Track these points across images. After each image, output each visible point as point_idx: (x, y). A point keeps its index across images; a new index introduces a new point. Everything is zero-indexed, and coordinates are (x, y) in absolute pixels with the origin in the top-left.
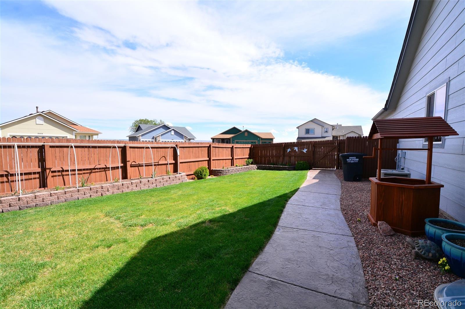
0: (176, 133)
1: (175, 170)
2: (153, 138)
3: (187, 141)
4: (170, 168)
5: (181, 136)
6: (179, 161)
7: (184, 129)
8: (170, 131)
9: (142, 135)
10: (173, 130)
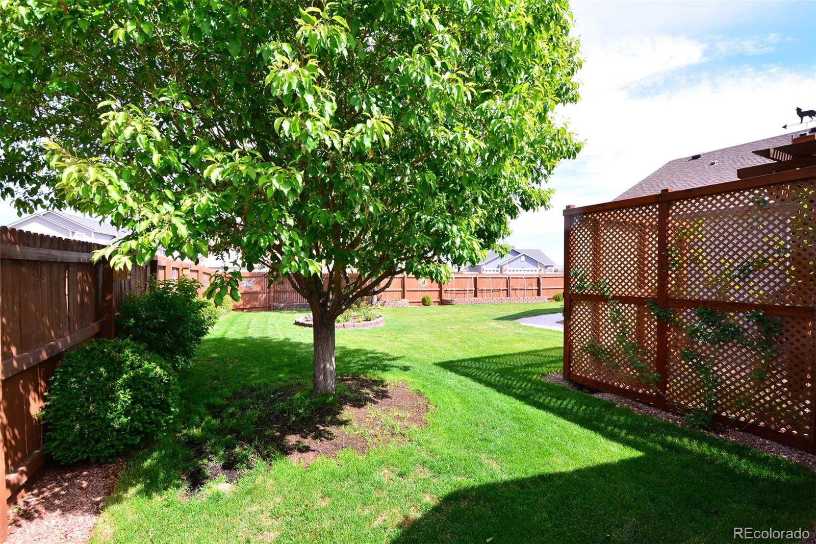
0: (528, 258)
1: (539, 294)
2: (498, 267)
3: (543, 269)
4: (535, 292)
5: (534, 262)
6: (542, 288)
7: (538, 252)
8: (520, 257)
9: (486, 264)
10: (524, 255)
